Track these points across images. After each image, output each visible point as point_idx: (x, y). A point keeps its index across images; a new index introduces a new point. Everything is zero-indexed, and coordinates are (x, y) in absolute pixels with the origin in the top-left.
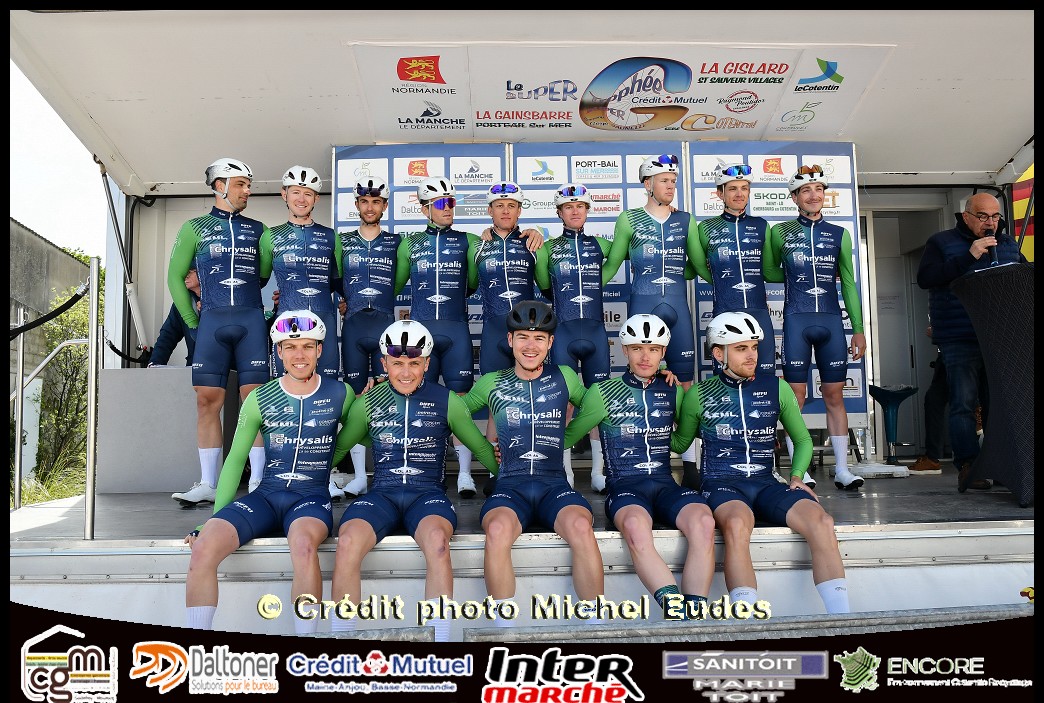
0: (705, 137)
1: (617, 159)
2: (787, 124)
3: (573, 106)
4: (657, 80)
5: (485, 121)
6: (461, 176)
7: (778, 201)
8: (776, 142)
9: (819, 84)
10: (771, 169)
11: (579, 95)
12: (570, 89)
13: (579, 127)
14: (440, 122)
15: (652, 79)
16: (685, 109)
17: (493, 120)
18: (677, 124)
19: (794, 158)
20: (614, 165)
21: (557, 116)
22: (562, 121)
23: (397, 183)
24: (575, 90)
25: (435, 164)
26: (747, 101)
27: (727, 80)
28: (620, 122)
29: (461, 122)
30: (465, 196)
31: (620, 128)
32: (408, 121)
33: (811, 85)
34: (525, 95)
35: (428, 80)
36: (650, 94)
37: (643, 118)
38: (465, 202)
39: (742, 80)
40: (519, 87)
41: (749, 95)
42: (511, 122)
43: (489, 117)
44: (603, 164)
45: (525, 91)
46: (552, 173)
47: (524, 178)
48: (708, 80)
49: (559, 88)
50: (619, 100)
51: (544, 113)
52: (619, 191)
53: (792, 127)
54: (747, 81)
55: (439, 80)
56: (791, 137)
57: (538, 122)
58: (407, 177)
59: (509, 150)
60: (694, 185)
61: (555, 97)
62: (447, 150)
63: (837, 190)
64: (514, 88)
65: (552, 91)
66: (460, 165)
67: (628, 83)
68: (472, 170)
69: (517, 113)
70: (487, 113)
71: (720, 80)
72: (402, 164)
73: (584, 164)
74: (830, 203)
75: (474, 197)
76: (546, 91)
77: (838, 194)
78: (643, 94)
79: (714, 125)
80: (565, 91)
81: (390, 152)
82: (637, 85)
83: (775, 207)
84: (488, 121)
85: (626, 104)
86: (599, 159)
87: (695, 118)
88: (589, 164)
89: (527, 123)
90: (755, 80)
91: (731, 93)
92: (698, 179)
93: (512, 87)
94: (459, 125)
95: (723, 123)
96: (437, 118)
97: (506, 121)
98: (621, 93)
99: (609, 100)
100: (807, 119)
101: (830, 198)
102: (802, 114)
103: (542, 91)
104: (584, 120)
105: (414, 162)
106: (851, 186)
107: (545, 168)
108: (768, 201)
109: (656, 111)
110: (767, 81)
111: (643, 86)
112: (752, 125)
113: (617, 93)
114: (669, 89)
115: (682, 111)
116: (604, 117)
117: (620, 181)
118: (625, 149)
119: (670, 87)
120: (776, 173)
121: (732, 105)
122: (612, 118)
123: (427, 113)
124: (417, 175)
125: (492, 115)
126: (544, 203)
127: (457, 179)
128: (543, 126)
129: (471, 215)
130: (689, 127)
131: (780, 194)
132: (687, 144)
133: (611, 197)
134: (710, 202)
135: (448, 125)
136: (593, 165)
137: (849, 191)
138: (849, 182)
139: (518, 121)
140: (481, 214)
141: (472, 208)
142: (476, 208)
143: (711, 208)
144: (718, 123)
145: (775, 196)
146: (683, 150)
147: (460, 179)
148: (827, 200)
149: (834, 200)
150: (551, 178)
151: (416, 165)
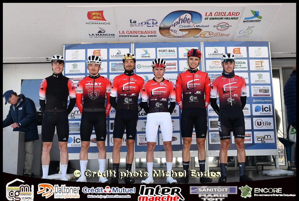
0: (210, 40)
1: (175, 49)
2: (242, 35)
3: (157, 29)
4: (189, 19)
5: (122, 35)
6: (113, 56)
7: (239, 64)
8: (238, 42)
9: (253, 20)
10: (236, 52)
11: (158, 24)
12: (155, 22)
13: (160, 37)
15: (186, 18)
16: (201, 30)
17: (126, 34)
18: (198, 35)
19: (246, 47)
20: (174, 51)
21: (150, 33)
22: (153, 34)
24: (157, 23)
26: (225, 26)
27: (216, 18)
28: (175, 35)
29: (113, 35)
30: (115, 63)
31: (176, 37)
32: (93, 35)
33: (249, 20)
34: (138, 25)
35: (99, 19)
36: (186, 24)
37: (185, 33)
38: (115, 66)
39: (222, 18)
40: (135, 22)
41: (225, 24)
42: (133, 35)
43: (124, 33)
44: (170, 51)
45: (137, 23)
46: (149, 54)
47: (138, 57)
48: (209, 19)
49: (151, 22)
50: (174, 26)
51: (146, 31)
52: (176, 61)
53: (244, 36)
54: (224, 19)
55: (104, 19)
56: (244, 40)
57: (143, 35)
59: (133, 46)
60: (206, 59)
61: (149, 25)
62: (108, 46)
63: (263, 60)
64: (133, 22)
65: (148, 23)
66: (113, 52)
67: (177, 20)
68: (118, 53)
69: (135, 31)
70: (123, 31)
71: (213, 19)
73: (162, 51)
75: (119, 64)
76: (145, 23)
77: (263, 62)
78: (183, 24)
80: (153, 23)
81: (86, 47)
82: (181, 21)
83: (238, 67)
84: (123, 34)
85: (177, 28)
86: (168, 49)
87: (205, 33)
88: (164, 51)
89: (139, 35)
90: (227, 18)
91: (218, 23)
92: (207, 57)
93: (132, 22)
94: (113, 36)
95: (216, 35)
96: (104, 34)
97: (131, 34)
98: (175, 24)
99: (170, 26)
100: (249, 33)
102: (248, 31)
103: (144, 23)
104: (161, 34)
105: (95, 51)
106: (268, 58)
107: (147, 52)
109: (189, 30)
110: (232, 18)
111: (183, 21)
112: (228, 35)
113: (173, 24)
114: (193, 22)
115: (199, 30)
116: (169, 33)
117: (176, 57)
118: (178, 45)
119: (194, 21)
120: (238, 54)
121: (219, 28)
122: (172, 33)
123: (100, 32)
125: (125, 32)
126: (146, 66)
127: (112, 57)
128: (145, 36)
129: (117, 71)
130: (203, 36)
131: (240, 62)
132: (203, 42)
133: (173, 64)
134: (212, 66)
135: (108, 36)
136: (165, 51)
137: (268, 60)
138: (268, 57)
139: (135, 35)
140: (122, 71)
141: (118, 68)
142: (119, 68)
143: (213, 67)
144: (214, 35)
145: (238, 63)
146: (201, 45)
147: (113, 57)
148: (259, 64)
149: (261, 64)
150: (149, 57)
151: (96, 52)
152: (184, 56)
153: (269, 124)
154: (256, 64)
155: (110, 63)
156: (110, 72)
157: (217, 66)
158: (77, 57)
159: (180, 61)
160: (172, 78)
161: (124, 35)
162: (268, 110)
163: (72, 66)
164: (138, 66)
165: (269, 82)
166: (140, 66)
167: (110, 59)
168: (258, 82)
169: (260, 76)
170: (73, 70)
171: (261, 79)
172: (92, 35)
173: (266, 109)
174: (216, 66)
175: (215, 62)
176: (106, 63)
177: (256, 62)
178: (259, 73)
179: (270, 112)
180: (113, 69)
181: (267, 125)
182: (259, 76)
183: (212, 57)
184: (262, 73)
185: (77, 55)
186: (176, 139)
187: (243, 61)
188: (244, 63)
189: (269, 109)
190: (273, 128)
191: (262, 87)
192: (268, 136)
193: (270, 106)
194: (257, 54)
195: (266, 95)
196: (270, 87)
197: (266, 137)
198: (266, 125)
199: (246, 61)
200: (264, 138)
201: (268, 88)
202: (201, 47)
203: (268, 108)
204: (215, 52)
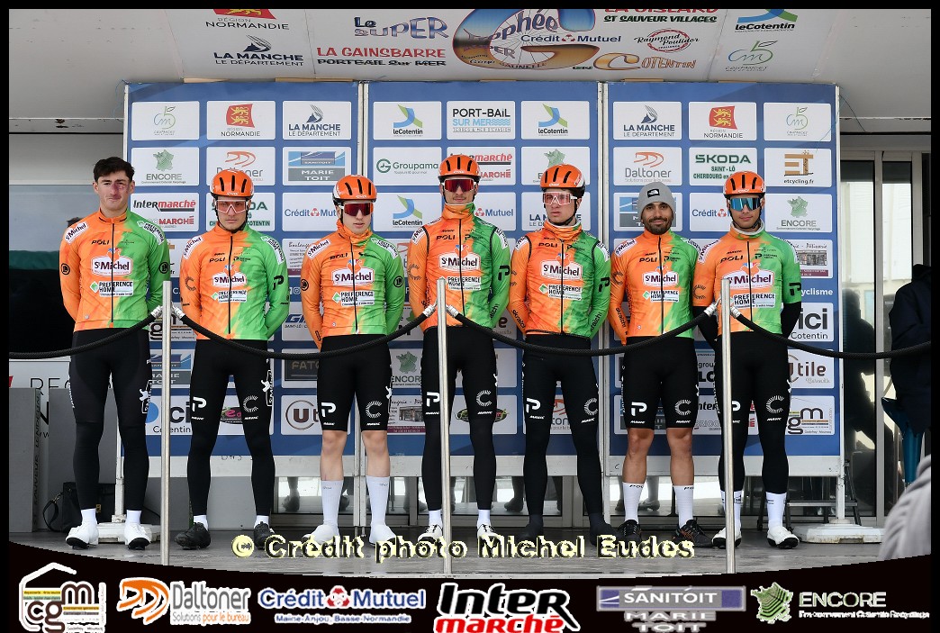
0: (630, 77)
1: (509, 106)
2: (740, 63)
3: (445, 44)
4: (551, 18)
5: (325, 59)
6: (297, 127)
7: (728, 165)
10: (719, 122)
11: (450, 32)
12: (438, 26)
13: (455, 66)
14: (269, 57)
16: (594, 48)
17: (340, 57)
18: (589, 63)
20: (505, 114)
21: (424, 54)
22: (431, 58)
23: (212, 135)
25: (263, 110)
27: (641, 19)
28: (509, 60)
29: (297, 58)
30: (302, 154)
32: (227, 55)
33: (756, 23)
35: (252, 15)
37: (540, 57)
38: (302, 163)
39: (661, 19)
40: (371, 24)
42: (364, 59)
43: (334, 54)
44: (490, 113)
46: (420, 124)
47: (383, 131)
48: (618, 19)
49: (423, 25)
50: (504, 38)
51: (408, 50)
52: (511, 150)
53: (746, 67)
54: (669, 19)
55: (267, 14)
56: (755, 76)
57: (400, 59)
58: (225, 127)
59: (364, 91)
60: (614, 144)
61: (419, 33)
62: (277, 90)
63: (811, 151)
64: (364, 25)
65: (414, 28)
66: (297, 111)
69: (371, 50)
70: (331, 49)
71: (632, 19)
72: (218, 109)
73: (464, 113)
74: (801, 169)
75: (316, 155)
76: (406, 28)
77: (812, 157)
78: (534, 33)
79: (639, 64)
80: (431, 28)
81: (202, 92)
82: (524, 23)
83: (723, 173)
84: (331, 57)
85: (513, 42)
86: (485, 105)
87: (610, 57)
88: (471, 112)
89: (386, 60)
90: (680, 19)
91: (651, 32)
92: (618, 135)
94: (294, 61)
95: (650, 62)
96: (266, 53)
97: (358, 58)
99: (491, 38)
100: (763, 59)
101: (801, 161)
102: (755, 53)
103: (401, 28)
104: (462, 58)
105: (234, 107)
106: (831, 145)
107: (411, 116)
108: (715, 165)
109: (556, 50)
110: (696, 20)
112: (691, 64)
113: (500, 32)
115: (591, 50)
117: (512, 136)
118: (522, 88)
120: (727, 126)
123: (252, 48)
124: (237, 124)
125: (338, 53)
126: (408, 166)
127: (291, 132)
128: (407, 64)
129: (310, 180)
130: (605, 66)
131: (730, 157)
132: (606, 85)
133: (499, 158)
134: (635, 167)
135: (280, 61)
136: (476, 113)
137: (829, 152)
138: (828, 139)
139: (373, 58)
140: (324, 180)
141: (311, 170)
142: (317, 170)
143: (636, 174)
144: (643, 62)
145: (722, 159)
146: (600, 95)
147: (297, 131)
148: (796, 164)
149: (805, 165)
150: (420, 132)
151: (237, 111)
152: (541, 132)
153: (819, 371)
154: (787, 164)
155: (286, 151)
156: (286, 182)
157: (653, 170)
158: (170, 129)
159: (524, 149)
160: (495, 210)
161: (335, 58)
162: (818, 325)
163: (155, 161)
164: (381, 164)
165: (830, 230)
166: (386, 164)
167: (286, 136)
168: (789, 226)
169: (798, 207)
170: (159, 172)
171: (801, 218)
172: (225, 57)
173: (813, 321)
174: (647, 168)
175: (647, 154)
176: (272, 150)
177: (787, 156)
178: (795, 196)
179: (824, 332)
180: (294, 175)
181: (813, 375)
182: (795, 206)
183: (636, 138)
184: (804, 196)
185: (172, 122)
186: (505, 416)
187: (740, 152)
188: (746, 159)
189: (821, 321)
190: (831, 385)
191: (801, 245)
192: (812, 411)
193: (825, 310)
194: (792, 129)
195: (814, 273)
196: (829, 243)
197: (807, 415)
198: (807, 374)
199: (752, 153)
200: (798, 419)
201: (824, 249)
202: (599, 102)
203: (818, 317)
204: (647, 119)
